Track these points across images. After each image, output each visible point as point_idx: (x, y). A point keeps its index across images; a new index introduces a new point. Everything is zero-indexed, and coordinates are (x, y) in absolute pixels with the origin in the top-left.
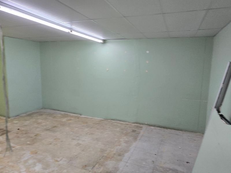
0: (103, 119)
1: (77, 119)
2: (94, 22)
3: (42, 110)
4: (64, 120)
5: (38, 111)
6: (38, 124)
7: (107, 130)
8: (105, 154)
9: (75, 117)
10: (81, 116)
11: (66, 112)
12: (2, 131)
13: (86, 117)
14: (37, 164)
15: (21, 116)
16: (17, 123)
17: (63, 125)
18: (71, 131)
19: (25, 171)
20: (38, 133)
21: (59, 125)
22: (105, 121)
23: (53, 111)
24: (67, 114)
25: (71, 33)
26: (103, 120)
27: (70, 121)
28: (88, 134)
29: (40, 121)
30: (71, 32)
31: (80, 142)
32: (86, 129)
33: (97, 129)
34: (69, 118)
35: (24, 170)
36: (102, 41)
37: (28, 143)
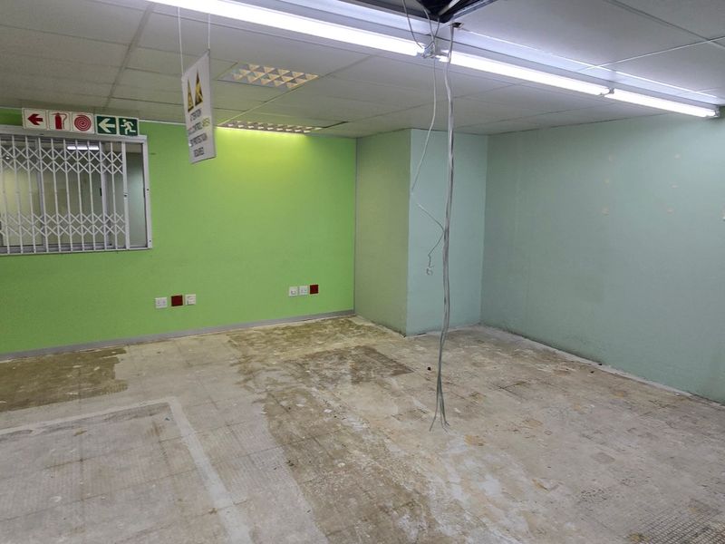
0: (688, 395)
1: (590, 375)
2: (715, 44)
3: (481, 329)
4: (548, 369)
5: (470, 329)
6: (474, 364)
7: (713, 440)
8: (716, 522)
9: (583, 367)
10: (601, 368)
11: (550, 346)
12: (394, 364)
13: (619, 373)
14: (488, 476)
15: (429, 336)
16: (423, 353)
17: (546, 383)
18: (575, 410)
19: (461, 484)
20: (478, 390)
21: (533, 381)
22: (697, 402)
23: (509, 337)
24: (554, 353)
25: (610, 96)
26: (688, 398)
27: (566, 378)
28: (638, 433)
29: (478, 358)
30: (612, 92)
31: (611, 452)
32: (627, 416)
33: (670, 424)
34: (562, 367)
35: (458, 480)
36: (712, 113)
37: (457, 410)
